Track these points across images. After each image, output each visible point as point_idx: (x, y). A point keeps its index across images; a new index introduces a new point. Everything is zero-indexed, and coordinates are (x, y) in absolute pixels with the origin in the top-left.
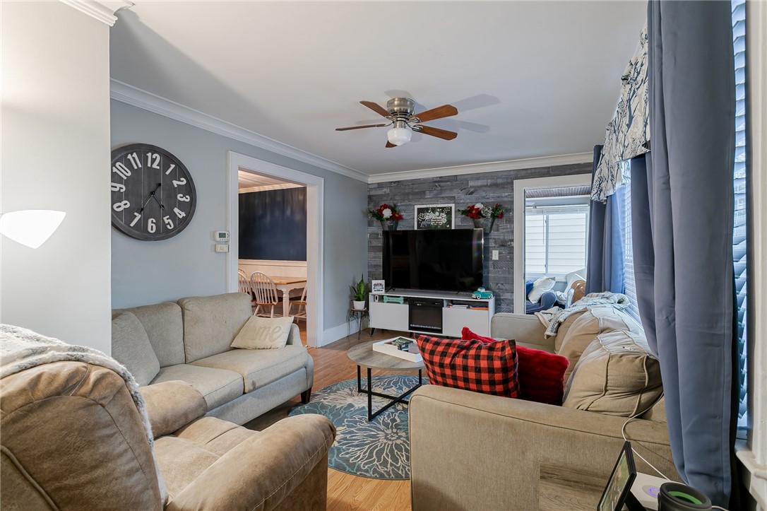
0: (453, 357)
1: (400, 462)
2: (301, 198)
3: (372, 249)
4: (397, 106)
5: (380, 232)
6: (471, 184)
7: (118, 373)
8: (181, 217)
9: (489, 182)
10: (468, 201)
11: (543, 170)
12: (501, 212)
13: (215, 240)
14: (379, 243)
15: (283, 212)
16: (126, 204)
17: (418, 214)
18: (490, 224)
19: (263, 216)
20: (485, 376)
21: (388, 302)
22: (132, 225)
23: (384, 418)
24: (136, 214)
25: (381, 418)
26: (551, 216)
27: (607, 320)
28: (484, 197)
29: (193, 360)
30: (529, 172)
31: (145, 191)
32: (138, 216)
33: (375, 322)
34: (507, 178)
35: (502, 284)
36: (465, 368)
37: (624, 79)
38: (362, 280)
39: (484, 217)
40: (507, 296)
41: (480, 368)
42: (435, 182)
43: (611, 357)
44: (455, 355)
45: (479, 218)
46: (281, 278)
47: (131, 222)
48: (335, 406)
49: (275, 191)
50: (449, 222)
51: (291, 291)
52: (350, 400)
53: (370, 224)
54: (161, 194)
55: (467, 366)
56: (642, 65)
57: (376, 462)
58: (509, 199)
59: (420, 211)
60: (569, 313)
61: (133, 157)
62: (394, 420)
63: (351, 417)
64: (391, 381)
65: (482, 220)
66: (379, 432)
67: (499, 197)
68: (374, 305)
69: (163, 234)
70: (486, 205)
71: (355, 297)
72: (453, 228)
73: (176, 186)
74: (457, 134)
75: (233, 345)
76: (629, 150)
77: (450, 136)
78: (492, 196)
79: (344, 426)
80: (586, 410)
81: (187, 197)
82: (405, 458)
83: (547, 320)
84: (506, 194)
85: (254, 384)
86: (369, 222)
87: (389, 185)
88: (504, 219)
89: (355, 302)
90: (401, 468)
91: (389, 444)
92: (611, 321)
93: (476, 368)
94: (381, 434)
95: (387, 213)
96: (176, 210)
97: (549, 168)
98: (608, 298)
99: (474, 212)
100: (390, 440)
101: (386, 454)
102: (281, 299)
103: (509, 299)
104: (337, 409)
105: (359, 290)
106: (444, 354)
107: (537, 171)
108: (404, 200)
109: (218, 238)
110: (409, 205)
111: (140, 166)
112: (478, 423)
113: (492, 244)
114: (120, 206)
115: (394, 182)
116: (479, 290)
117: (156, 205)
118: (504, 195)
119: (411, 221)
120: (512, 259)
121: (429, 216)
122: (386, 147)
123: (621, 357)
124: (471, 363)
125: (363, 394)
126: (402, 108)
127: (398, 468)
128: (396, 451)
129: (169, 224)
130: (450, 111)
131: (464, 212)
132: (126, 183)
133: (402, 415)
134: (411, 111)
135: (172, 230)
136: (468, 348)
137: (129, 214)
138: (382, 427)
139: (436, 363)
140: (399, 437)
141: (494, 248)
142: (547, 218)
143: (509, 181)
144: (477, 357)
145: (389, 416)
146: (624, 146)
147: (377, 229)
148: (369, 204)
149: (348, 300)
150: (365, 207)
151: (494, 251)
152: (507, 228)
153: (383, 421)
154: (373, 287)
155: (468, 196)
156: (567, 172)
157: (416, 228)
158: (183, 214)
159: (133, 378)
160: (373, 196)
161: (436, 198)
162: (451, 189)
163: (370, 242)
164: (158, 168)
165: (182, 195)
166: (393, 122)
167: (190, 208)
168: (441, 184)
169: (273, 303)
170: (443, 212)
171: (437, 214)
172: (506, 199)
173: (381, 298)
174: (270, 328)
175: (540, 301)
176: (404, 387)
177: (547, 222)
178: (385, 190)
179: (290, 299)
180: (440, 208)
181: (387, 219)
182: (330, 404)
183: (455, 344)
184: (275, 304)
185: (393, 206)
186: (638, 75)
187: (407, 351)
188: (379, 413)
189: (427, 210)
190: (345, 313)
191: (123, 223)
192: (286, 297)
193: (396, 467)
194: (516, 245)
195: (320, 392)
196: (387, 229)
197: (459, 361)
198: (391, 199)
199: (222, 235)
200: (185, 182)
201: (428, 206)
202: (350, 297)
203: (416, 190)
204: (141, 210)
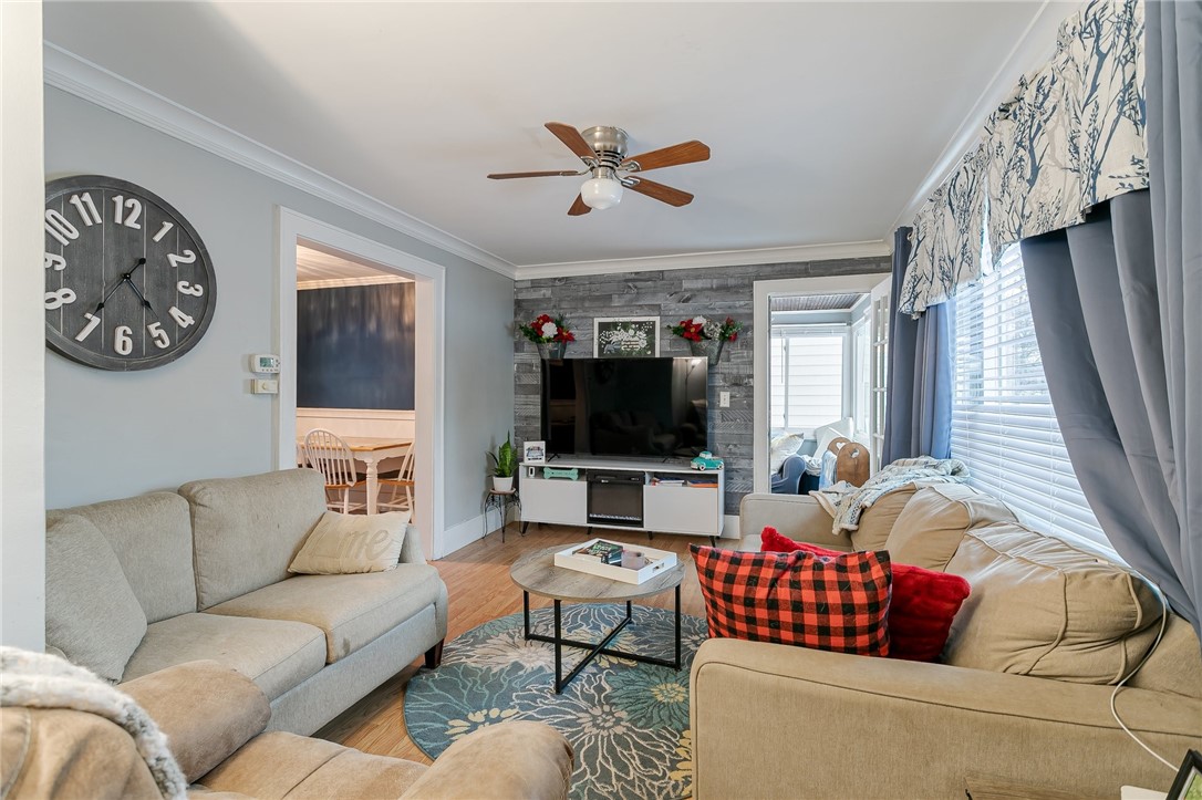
0: (772, 586)
1: (632, 772)
2: (395, 301)
3: (521, 389)
4: (600, 140)
5: (536, 361)
6: (686, 284)
7: (112, 718)
8: (184, 325)
9: (715, 283)
10: (682, 312)
11: (799, 267)
12: (734, 332)
13: (252, 371)
14: (535, 379)
15: (363, 325)
16: (67, 296)
17: (600, 332)
18: (716, 351)
19: (326, 331)
20: (836, 621)
21: (551, 478)
22: (81, 338)
23: (583, 686)
24: (88, 316)
25: (576, 686)
26: (793, 341)
27: (981, 506)
28: (707, 307)
29: (213, 603)
30: (777, 268)
31: (108, 270)
32: (95, 321)
33: (530, 512)
34: (743, 278)
35: (735, 445)
36: (798, 606)
37: (1001, 110)
38: (508, 442)
39: (708, 338)
40: (743, 464)
41: (827, 605)
42: (627, 281)
43: (1067, 579)
44: (774, 583)
45: (700, 340)
46: (359, 439)
47: (79, 333)
48: (489, 669)
49: (347, 289)
50: (651, 345)
51: (381, 464)
52: (513, 656)
53: (518, 348)
54: (144, 279)
55: (801, 602)
56: (1053, 83)
57: (588, 776)
58: (747, 311)
59: (604, 327)
60: (880, 493)
61: (84, 202)
62: (600, 689)
63: (523, 689)
64: (577, 615)
65: (704, 344)
66: (580, 715)
67: (730, 307)
68: (528, 484)
69: (148, 357)
70: (711, 319)
71: (496, 470)
72: (657, 355)
73: (175, 265)
74: (692, 196)
75: (294, 568)
76: (1032, 222)
77: (679, 198)
78: (720, 305)
79: (513, 707)
80: (1027, 674)
81: (198, 286)
82: (638, 762)
83: (832, 503)
84: (742, 303)
85: (346, 645)
86: (515, 344)
87: (551, 284)
88: (739, 342)
89: (495, 479)
90: (637, 782)
91: (603, 737)
92: (987, 507)
93: (819, 606)
94: (585, 718)
95: (549, 330)
96: (175, 312)
97: (807, 263)
98: (935, 467)
99: (693, 330)
100: (603, 728)
101: (604, 756)
102: (362, 477)
103: (746, 470)
104: (494, 675)
105: (503, 458)
106: (752, 581)
107: (789, 267)
108: (576, 309)
109: (258, 368)
110: (586, 317)
111: (99, 220)
112: (839, 712)
113: (719, 381)
114: (54, 300)
115: (560, 279)
116: (702, 455)
117: (133, 301)
118: (737, 304)
119: (587, 344)
120: (751, 406)
121: (618, 336)
122: (569, 214)
123: (1086, 576)
124: (808, 596)
125: (534, 642)
126: (608, 145)
127: (632, 783)
128: (618, 749)
129: (160, 337)
130: (695, 152)
131: (676, 331)
132: (68, 252)
133: (611, 678)
134: (623, 151)
135: (166, 350)
136: (795, 568)
137: (74, 316)
138: (583, 704)
139: (738, 598)
140: (618, 721)
141: (723, 388)
142: (787, 343)
143: (746, 282)
144: (819, 585)
145: (589, 682)
146: (1023, 216)
147: (531, 355)
148: (515, 315)
149: (484, 475)
150: (511, 319)
151: (722, 394)
152: (743, 357)
153: (582, 691)
154: (526, 452)
155: (681, 305)
156: (835, 271)
157: (596, 356)
158: (190, 320)
159: (154, 724)
160: (523, 300)
161: (630, 307)
162: (654, 293)
163: (517, 378)
164: (138, 227)
165: (187, 284)
166: (592, 169)
167: (204, 309)
168: (638, 284)
169: (348, 483)
170: (640, 330)
171: (631, 332)
172: (740, 311)
173: (540, 471)
174: (366, 533)
175: (781, 470)
176: (602, 625)
177: (786, 348)
178: (543, 291)
179: (381, 476)
180: (635, 323)
181: (549, 340)
182: (479, 666)
183: (770, 561)
184: (352, 484)
185: (557, 316)
186: (1045, 99)
187: (619, 565)
188: (572, 676)
189: (615, 325)
190: (478, 498)
191: (61, 335)
192: (372, 472)
193: (627, 782)
194: (757, 383)
195: (456, 643)
196: (547, 357)
197: (784, 593)
198: (555, 306)
199: (264, 362)
200: (193, 258)
201: (617, 319)
202: (487, 471)
203: (597, 292)
204: (99, 308)
